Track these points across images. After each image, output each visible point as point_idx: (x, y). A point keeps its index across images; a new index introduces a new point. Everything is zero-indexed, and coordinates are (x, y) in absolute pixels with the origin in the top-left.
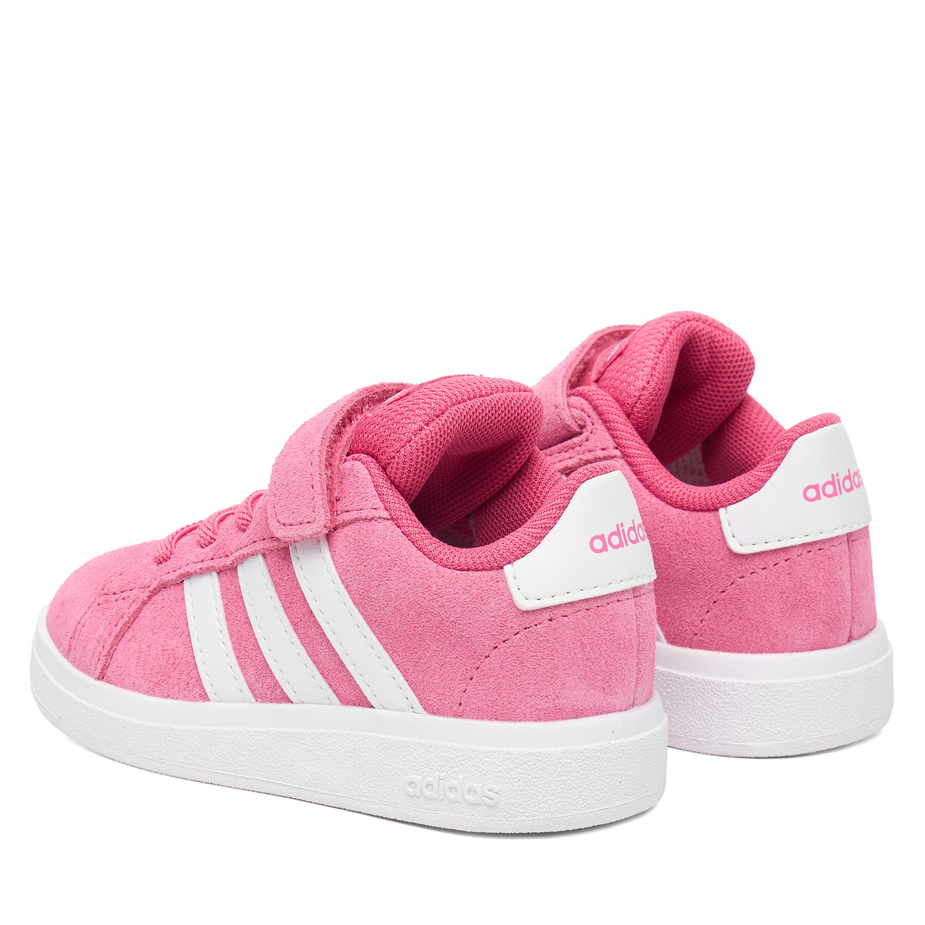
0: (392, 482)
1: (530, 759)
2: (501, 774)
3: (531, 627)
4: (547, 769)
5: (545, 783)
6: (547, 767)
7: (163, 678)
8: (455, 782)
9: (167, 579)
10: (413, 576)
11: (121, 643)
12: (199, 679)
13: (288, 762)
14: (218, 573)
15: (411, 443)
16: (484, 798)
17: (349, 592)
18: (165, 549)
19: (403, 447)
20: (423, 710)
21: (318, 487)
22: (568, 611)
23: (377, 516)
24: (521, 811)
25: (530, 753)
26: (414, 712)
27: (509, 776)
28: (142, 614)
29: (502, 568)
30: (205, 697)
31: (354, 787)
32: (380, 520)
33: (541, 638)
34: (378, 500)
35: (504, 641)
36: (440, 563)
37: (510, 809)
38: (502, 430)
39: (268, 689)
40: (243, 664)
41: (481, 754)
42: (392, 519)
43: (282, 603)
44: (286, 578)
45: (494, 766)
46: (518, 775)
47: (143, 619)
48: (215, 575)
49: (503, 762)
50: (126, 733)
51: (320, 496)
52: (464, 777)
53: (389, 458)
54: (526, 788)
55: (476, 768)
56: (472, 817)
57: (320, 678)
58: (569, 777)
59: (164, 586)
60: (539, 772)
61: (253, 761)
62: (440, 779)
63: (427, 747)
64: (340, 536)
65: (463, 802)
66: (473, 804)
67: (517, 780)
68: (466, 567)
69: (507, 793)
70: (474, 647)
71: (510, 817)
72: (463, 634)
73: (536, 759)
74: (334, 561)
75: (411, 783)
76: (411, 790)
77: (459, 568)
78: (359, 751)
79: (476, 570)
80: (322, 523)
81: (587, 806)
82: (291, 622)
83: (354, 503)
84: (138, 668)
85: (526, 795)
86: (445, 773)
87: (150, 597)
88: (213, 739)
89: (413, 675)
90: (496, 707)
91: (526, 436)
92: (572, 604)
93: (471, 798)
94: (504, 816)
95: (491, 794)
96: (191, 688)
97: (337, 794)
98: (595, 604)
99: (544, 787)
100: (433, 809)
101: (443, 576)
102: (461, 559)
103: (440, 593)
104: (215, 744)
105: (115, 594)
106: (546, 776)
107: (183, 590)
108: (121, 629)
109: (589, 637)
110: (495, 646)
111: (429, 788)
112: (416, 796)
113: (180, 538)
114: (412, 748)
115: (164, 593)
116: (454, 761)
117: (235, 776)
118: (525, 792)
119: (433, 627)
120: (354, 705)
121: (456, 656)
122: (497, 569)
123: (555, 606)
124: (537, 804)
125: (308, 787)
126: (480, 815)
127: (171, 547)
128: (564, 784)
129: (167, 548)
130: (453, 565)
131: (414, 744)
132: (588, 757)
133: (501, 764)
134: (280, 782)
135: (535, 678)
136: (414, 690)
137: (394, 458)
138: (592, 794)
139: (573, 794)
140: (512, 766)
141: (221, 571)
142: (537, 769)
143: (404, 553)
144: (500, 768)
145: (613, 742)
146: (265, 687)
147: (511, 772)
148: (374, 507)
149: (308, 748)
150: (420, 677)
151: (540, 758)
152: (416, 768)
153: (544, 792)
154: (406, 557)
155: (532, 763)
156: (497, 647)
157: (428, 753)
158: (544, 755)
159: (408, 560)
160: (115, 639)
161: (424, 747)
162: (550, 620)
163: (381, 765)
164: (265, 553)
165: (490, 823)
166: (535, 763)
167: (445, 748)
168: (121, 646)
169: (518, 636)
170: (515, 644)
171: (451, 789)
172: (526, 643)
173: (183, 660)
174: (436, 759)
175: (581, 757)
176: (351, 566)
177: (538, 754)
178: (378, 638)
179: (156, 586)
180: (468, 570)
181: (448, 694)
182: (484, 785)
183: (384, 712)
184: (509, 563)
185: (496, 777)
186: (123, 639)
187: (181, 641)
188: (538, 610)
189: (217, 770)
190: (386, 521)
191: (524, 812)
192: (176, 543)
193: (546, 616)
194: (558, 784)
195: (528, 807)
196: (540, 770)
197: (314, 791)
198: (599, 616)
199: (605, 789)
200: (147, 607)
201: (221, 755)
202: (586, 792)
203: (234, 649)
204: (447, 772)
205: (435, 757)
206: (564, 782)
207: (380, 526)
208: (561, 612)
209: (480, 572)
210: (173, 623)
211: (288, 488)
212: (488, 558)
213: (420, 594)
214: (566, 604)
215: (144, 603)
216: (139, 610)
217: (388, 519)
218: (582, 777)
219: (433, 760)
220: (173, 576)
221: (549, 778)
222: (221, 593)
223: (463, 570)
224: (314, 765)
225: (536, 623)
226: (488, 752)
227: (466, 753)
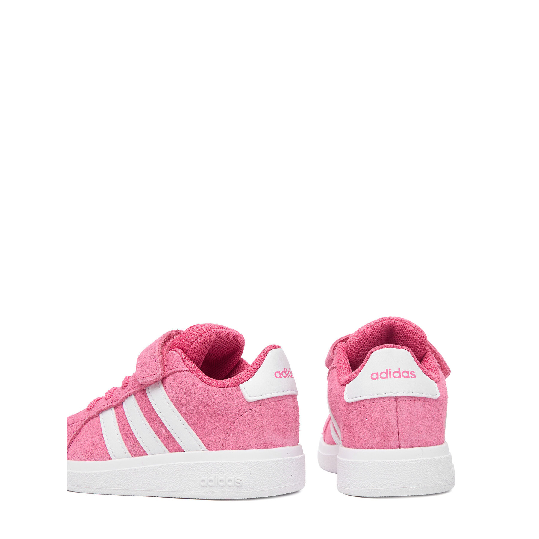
0: (189, 358)
1: (255, 465)
2: (243, 472)
3: (252, 409)
4: (262, 469)
5: (262, 475)
6: (262, 468)
7: (91, 453)
8: (222, 478)
9: (93, 414)
10: (201, 391)
11: (73, 443)
12: (107, 451)
13: (147, 480)
14: (114, 408)
15: (197, 340)
16: (236, 483)
17: (173, 402)
18: (91, 405)
19: (194, 342)
20: (206, 449)
21: (158, 360)
22: (268, 402)
23: (184, 370)
24: (252, 488)
25: (255, 462)
26: (203, 451)
27: (246, 473)
28: (82, 431)
29: (239, 386)
30: (110, 458)
31: (177, 487)
32: (185, 371)
33: (257, 413)
34: (184, 364)
35: (241, 416)
36: (212, 385)
37: (247, 487)
38: (231, 344)
39: (137, 451)
40: (126, 442)
41: (233, 464)
42: (190, 371)
43: (143, 413)
44: (145, 402)
45: (239, 469)
46: (250, 472)
47: (82, 432)
48: (113, 409)
49: (244, 467)
50: (75, 478)
51: (159, 363)
52: (226, 475)
53: (188, 347)
54: (254, 477)
55: (232, 470)
56: (231, 492)
57: (160, 442)
58: (271, 472)
59: (91, 418)
60: (259, 470)
61: (132, 482)
62: (215, 477)
63: (209, 464)
64: (168, 380)
65: (226, 486)
66: (231, 486)
67: (249, 474)
68: (223, 386)
69: (246, 480)
70: (228, 419)
71: (247, 491)
72: (223, 414)
73: (257, 464)
74: (165, 390)
75: (203, 481)
76: (203, 484)
77: (220, 387)
78: (179, 471)
79: (228, 387)
80: (160, 373)
81: (279, 485)
82: (147, 420)
83: (173, 366)
84: (80, 451)
85: (254, 480)
86: (218, 474)
87: (85, 424)
88: (114, 475)
89: (202, 435)
90: (239, 444)
91: (239, 349)
92: (269, 399)
93: (229, 484)
94: (245, 491)
95: (239, 481)
96: (104, 455)
97: (169, 491)
98: (278, 400)
99: (261, 477)
100: (213, 491)
101: (214, 390)
102: (221, 383)
103: (213, 397)
104: (115, 477)
105: (70, 425)
106: (262, 472)
107: (99, 418)
108: (73, 437)
109: (277, 413)
110: (237, 418)
111: (211, 482)
112: (205, 486)
113: (97, 401)
114: (202, 465)
115: (91, 421)
116: (221, 468)
117: (124, 490)
118: (253, 479)
119: (210, 412)
120: (176, 452)
121: (220, 424)
122: (237, 386)
123: (262, 400)
124: (258, 484)
125: (156, 490)
126: (234, 491)
127: (94, 403)
128: (270, 475)
129: (92, 404)
130: (217, 386)
131: (203, 464)
132: (279, 464)
133: (242, 468)
134: (144, 490)
135: (255, 430)
136: (202, 441)
137: (190, 347)
138: (281, 480)
139: (273, 479)
140: (247, 468)
141: (116, 407)
142: (258, 469)
143: (196, 383)
144: (242, 469)
145: (288, 458)
146: (136, 450)
147: (247, 471)
148: (182, 367)
149: (156, 473)
150: (205, 435)
151: (259, 464)
152: (205, 474)
153: (261, 479)
154: (197, 384)
155: (256, 466)
156: (238, 418)
157: (210, 466)
158: (261, 462)
159: (198, 385)
160: (70, 441)
161: (208, 464)
162: (260, 406)
163: (189, 475)
164: (135, 394)
165: (239, 494)
166: (257, 466)
167: (217, 463)
168: (73, 444)
169: (247, 413)
170: (246, 416)
171: (220, 481)
172: (251, 415)
173: (100, 444)
174: (213, 469)
175: (276, 463)
176: (173, 391)
177: (258, 462)
178: (186, 420)
179: (88, 418)
180: (224, 387)
181: (217, 440)
182: (235, 478)
183: (189, 452)
184: (242, 383)
185: (241, 473)
186: (74, 441)
187: (99, 438)
188: (255, 401)
189: (116, 488)
190: (188, 372)
191: (253, 488)
192: (96, 402)
193: (259, 404)
194: (267, 475)
195: (255, 486)
196: (259, 469)
197: (159, 491)
198: (280, 404)
199: (286, 478)
200: (84, 427)
201: (117, 481)
202: (278, 479)
203: (122, 436)
204: (219, 474)
205: (213, 468)
206: (269, 474)
207: (186, 373)
208: (265, 402)
209: (229, 388)
210: (95, 431)
211: (145, 363)
212: (233, 382)
213: (204, 398)
214: (266, 399)
215: (83, 426)
216: (81, 429)
217: (188, 371)
218: (277, 472)
219: (212, 469)
220: (95, 413)
221: (263, 473)
222: (116, 415)
223: (222, 387)
224: (159, 480)
225: (254, 407)
226: (237, 463)
227: (227, 464)
